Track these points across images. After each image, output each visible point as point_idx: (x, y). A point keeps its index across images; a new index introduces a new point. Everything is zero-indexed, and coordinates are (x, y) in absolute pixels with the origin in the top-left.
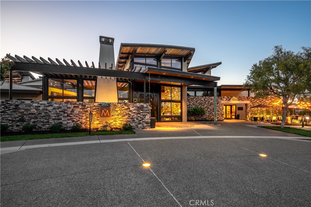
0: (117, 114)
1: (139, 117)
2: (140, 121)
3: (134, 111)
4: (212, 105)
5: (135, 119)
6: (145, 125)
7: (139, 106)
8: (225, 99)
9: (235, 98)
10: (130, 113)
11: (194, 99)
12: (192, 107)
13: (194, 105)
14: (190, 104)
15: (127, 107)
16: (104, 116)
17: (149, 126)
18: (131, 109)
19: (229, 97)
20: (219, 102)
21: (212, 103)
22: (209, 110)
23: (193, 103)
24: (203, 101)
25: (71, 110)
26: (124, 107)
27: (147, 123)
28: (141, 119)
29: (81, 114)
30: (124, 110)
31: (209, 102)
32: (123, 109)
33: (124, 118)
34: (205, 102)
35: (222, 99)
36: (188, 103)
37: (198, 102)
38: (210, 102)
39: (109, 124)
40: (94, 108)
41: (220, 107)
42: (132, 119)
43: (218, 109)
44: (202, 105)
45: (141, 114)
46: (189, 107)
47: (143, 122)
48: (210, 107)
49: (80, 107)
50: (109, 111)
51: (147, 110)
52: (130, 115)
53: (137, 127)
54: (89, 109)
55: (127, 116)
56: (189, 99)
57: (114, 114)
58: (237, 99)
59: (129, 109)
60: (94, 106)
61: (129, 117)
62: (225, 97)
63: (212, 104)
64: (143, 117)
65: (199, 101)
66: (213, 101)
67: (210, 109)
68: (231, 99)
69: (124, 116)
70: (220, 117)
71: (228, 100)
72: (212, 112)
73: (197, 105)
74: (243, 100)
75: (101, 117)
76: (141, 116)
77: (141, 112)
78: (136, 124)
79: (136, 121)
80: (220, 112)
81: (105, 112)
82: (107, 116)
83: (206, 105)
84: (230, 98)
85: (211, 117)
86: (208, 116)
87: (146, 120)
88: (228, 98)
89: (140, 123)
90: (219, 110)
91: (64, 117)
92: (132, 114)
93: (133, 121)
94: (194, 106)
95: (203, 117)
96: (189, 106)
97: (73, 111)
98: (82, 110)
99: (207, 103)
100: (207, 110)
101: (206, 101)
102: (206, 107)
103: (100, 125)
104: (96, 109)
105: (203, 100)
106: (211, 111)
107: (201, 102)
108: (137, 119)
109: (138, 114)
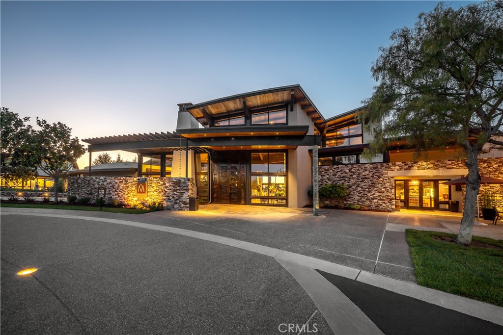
0: (153, 190)
1: (175, 195)
2: (177, 200)
3: (170, 188)
4: (366, 180)
5: (171, 197)
6: (183, 205)
7: (175, 181)
8: (397, 167)
9: (424, 163)
10: (166, 189)
11: (331, 171)
12: (326, 184)
13: (329, 180)
14: (323, 179)
15: (162, 183)
16: (139, 192)
17: (187, 207)
18: (167, 185)
19: (409, 163)
20: (382, 175)
21: (365, 175)
22: (359, 189)
23: (327, 178)
24: (346, 173)
25: (117, 185)
26: (159, 183)
27: (185, 203)
28: (177, 198)
29: (124, 190)
30: (160, 186)
31: (359, 175)
32: (159, 184)
33: (160, 195)
34: (351, 176)
35: (389, 168)
36: (320, 176)
37: (337, 176)
38: (361, 175)
39: (146, 201)
40: (134, 183)
41: (384, 184)
42: (167, 196)
43: (380, 188)
44: (345, 181)
45: (178, 191)
46: (321, 185)
47: (180, 201)
48: (363, 184)
49: (124, 182)
50: (145, 187)
51: (184, 187)
52: (166, 192)
53: (174, 208)
54: (130, 184)
55: (162, 193)
56: (321, 170)
57: (151, 190)
58: (431, 166)
59: (165, 184)
60: (134, 181)
61: (165, 194)
62: (397, 163)
63: (365, 178)
64: (180, 195)
65: (339, 174)
66: (368, 172)
67: (362, 188)
68: (412, 166)
69: (160, 193)
70: (384, 203)
71: (405, 170)
72: (366, 193)
73: (335, 181)
74: (448, 168)
75: (138, 193)
76: (177, 194)
77: (178, 188)
78: (171, 203)
79: (172, 199)
80: (385, 194)
81: (141, 187)
82: (143, 192)
83: (352, 181)
84: (410, 165)
85: (363, 202)
86: (358, 201)
87: (183, 199)
88: (406, 165)
89: (177, 203)
90: (383, 190)
91: (113, 192)
92: (168, 191)
93: (169, 199)
94: (330, 183)
95: (346, 201)
96: (320, 183)
97: (118, 186)
98: (125, 185)
99: (354, 176)
100: (355, 190)
101: (354, 172)
102: (355, 184)
103: (138, 202)
104: (135, 184)
105: (348, 171)
106: (364, 191)
107: (343, 175)
108: (173, 197)
109: (174, 191)
